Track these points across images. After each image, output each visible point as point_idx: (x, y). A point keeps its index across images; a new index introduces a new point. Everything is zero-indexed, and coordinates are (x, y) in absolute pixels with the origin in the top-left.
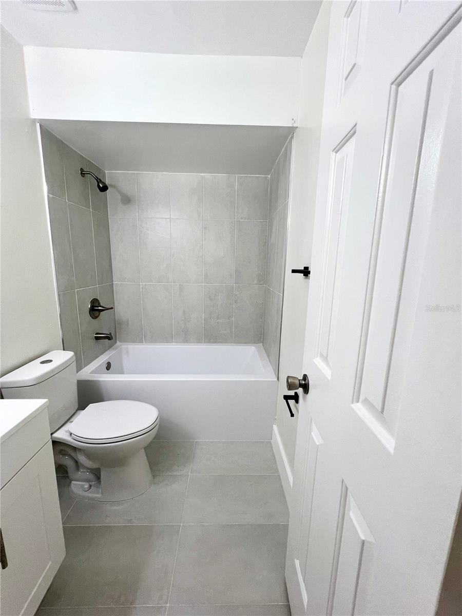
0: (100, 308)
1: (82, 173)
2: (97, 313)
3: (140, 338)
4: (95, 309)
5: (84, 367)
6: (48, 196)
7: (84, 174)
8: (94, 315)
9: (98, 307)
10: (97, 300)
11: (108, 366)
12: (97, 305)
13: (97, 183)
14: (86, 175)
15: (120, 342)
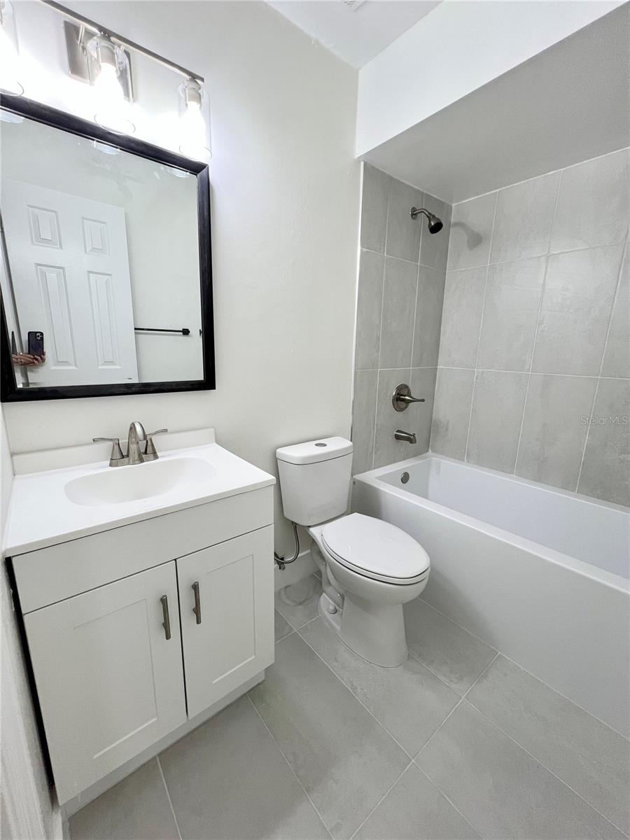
0: (407, 398)
1: (412, 215)
2: (402, 404)
3: (460, 454)
4: (401, 399)
5: (374, 469)
6: (361, 250)
7: (416, 214)
8: (398, 405)
9: (405, 396)
10: (406, 387)
11: (405, 478)
12: (406, 393)
13: (428, 222)
14: (419, 215)
15: (433, 451)
